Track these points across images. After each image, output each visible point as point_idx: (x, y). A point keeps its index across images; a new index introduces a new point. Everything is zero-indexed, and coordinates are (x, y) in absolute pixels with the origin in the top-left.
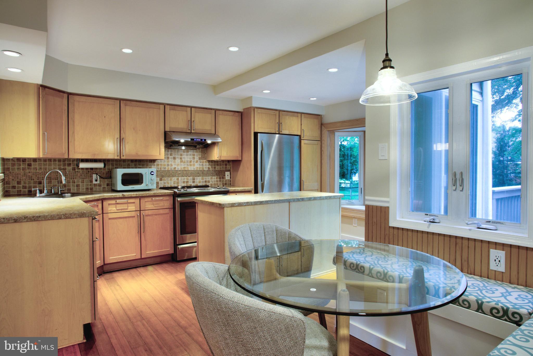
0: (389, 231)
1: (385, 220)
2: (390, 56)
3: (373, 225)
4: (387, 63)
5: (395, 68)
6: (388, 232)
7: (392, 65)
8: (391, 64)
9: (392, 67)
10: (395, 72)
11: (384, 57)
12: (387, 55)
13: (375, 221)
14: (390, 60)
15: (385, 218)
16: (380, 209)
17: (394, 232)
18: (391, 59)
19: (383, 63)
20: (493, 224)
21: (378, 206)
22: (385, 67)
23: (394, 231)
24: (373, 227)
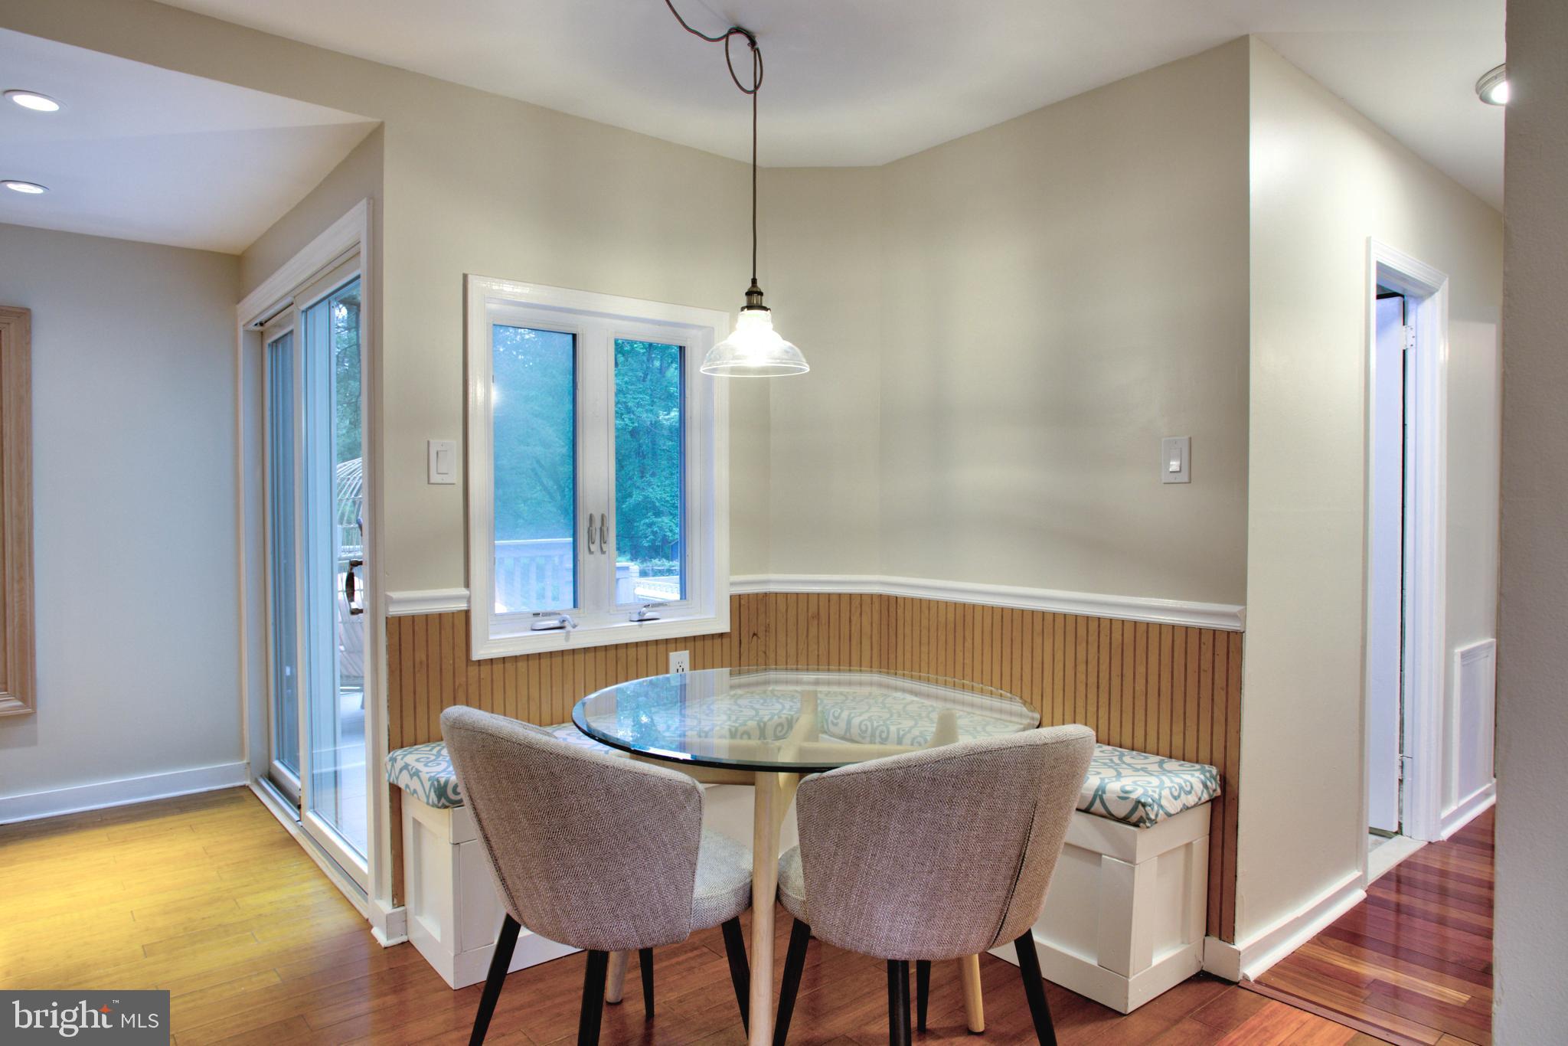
0: (467, 676)
1: (454, 648)
2: (760, 285)
3: (416, 670)
4: (755, 299)
5: (770, 310)
6: (464, 679)
7: (764, 305)
8: (761, 301)
9: (766, 309)
10: (770, 318)
12: (754, 281)
13: (424, 658)
14: (761, 294)
15: (454, 643)
16: (437, 621)
17: (480, 674)
18: (762, 291)
19: (747, 297)
20: (654, 609)
21: (433, 615)
22: (750, 307)
23: (479, 671)
24: (418, 675)
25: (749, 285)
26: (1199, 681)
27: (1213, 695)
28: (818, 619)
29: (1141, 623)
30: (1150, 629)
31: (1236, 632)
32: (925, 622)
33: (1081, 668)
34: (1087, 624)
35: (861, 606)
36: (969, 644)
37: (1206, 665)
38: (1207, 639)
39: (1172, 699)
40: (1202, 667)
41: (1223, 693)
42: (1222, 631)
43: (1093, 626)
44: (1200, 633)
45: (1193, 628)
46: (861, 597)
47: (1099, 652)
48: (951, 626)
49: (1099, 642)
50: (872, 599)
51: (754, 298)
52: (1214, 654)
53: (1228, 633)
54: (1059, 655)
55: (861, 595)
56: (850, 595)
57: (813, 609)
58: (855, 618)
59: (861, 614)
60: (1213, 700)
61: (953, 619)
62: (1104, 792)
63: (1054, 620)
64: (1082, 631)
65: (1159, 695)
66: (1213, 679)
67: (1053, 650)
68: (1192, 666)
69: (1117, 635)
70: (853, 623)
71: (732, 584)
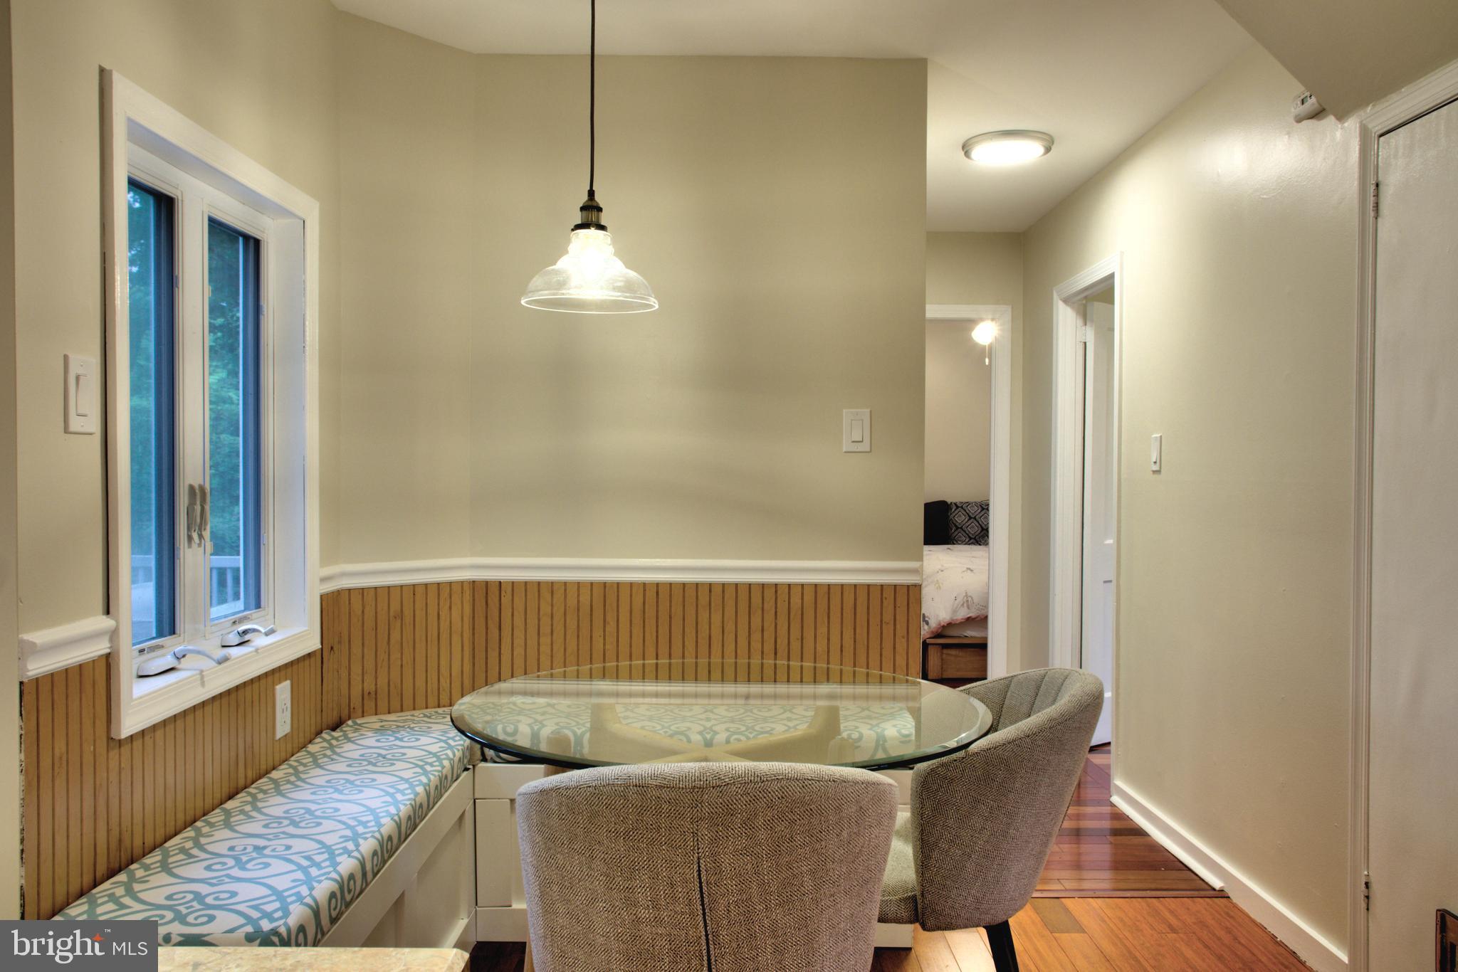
2: (598, 198)
4: (594, 217)
5: (608, 229)
7: (603, 223)
8: (598, 218)
9: (602, 228)
10: (609, 240)
11: (584, 198)
12: (591, 193)
14: (600, 210)
18: (600, 205)
19: (580, 213)
22: (584, 226)
25: (585, 198)
26: (881, 633)
27: (894, 644)
28: (402, 620)
29: (822, 585)
30: (832, 591)
31: (915, 585)
32: (545, 608)
33: (756, 636)
34: (763, 592)
35: (451, 597)
36: (611, 628)
37: (888, 616)
38: (889, 594)
39: (855, 654)
40: (884, 620)
41: (904, 640)
42: (902, 586)
43: (769, 594)
44: (882, 590)
45: (875, 585)
46: (450, 586)
47: (776, 618)
48: (585, 609)
49: (776, 608)
50: (462, 587)
51: (591, 215)
52: (895, 607)
53: (908, 586)
54: (730, 627)
55: (450, 583)
56: (438, 584)
57: (395, 606)
58: (444, 613)
59: (450, 608)
60: (894, 648)
61: (588, 603)
62: (885, 741)
63: (723, 591)
64: (756, 600)
65: (842, 651)
66: (895, 630)
67: (723, 622)
68: (875, 621)
69: (796, 600)
70: (442, 618)
71: (324, 580)
